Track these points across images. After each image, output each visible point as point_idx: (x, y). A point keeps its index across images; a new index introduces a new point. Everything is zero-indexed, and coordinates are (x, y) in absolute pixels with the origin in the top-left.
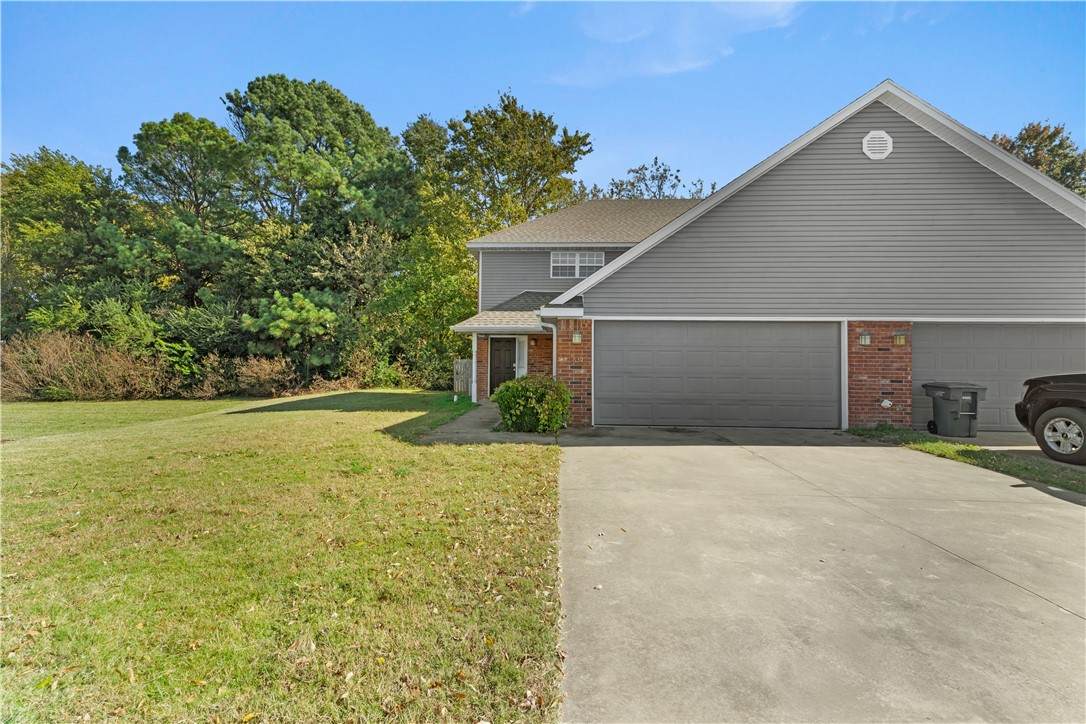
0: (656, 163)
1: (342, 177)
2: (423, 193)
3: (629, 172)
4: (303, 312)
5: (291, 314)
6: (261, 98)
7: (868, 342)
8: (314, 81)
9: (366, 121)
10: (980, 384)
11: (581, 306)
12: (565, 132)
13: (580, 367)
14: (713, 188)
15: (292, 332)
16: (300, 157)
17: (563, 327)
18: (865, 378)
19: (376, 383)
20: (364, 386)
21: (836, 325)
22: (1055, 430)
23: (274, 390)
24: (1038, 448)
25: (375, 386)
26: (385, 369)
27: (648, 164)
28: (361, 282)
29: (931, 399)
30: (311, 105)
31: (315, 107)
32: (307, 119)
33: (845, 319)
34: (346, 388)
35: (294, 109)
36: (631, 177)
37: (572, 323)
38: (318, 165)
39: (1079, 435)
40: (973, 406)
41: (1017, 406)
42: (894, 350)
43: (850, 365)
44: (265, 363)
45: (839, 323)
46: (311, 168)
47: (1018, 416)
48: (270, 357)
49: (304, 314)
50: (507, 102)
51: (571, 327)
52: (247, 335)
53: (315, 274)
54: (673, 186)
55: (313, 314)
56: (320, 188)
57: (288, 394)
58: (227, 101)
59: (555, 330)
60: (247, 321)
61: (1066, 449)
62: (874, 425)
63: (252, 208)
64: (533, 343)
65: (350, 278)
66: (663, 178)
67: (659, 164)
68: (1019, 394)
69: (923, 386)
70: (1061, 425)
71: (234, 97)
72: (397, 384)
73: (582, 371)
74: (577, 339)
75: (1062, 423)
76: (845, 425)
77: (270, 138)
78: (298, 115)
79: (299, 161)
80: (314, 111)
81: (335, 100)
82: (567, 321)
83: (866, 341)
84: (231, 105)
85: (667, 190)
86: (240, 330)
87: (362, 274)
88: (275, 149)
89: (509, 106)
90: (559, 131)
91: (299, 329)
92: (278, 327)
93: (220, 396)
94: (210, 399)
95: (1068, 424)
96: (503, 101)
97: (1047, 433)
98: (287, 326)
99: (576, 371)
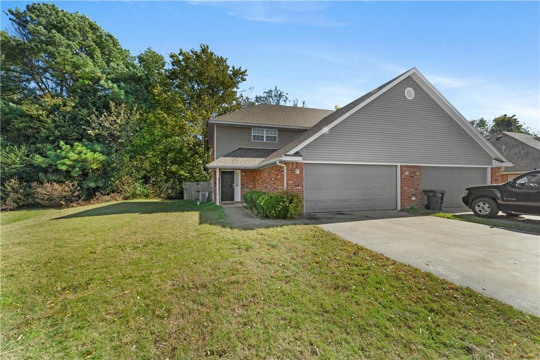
0: (276, 89)
1: (102, 74)
2: (155, 91)
3: (264, 93)
4: (82, 154)
5: (73, 156)
6: (38, 16)
7: (408, 174)
8: (77, 12)
9: (115, 44)
10: (444, 190)
11: (301, 156)
12: (233, 68)
13: (299, 186)
14: (304, 104)
15: (74, 167)
16: (73, 58)
17: (291, 166)
18: (406, 188)
19: (134, 196)
20: (126, 198)
21: (395, 167)
22: (479, 206)
23: (63, 203)
24: (472, 213)
25: (134, 198)
26: (139, 188)
27: (273, 89)
28: (118, 138)
29: (426, 196)
30: (77, 26)
31: (80, 28)
32: (75, 35)
33: (399, 164)
34: (116, 200)
35: (65, 28)
36: (265, 95)
37: (295, 164)
38: (85, 65)
39: (489, 207)
40: (442, 199)
41: (463, 198)
42: (415, 177)
43: (401, 183)
44: (56, 186)
45: (396, 166)
46: (82, 65)
47: (463, 201)
48: (60, 182)
49: (83, 156)
50: (203, 48)
51: (295, 166)
52: (38, 168)
53: (90, 132)
54: (285, 101)
55: (90, 155)
56: (87, 79)
57: (75, 205)
58: (9, 14)
59: (285, 168)
60: (38, 159)
61: (483, 213)
62: (409, 207)
63: (27, 86)
64: (243, 174)
65: (111, 135)
66: (280, 96)
67: (278, 90)
68: (465, 193)
69: (423, 191)
70: (481, 204)
71: (15, 12)
72: (147, 196)
73: (299, 188)
74: (298, 172)
75: (482, 204)
76: (399, 208)
77: (49, 42)
78: (68, 31)
79: (73, 60)
80: (80, 31)
81: (93, 28)
82: (293, 163)
83: (407, 173)
84: (13, 17)
85: (282, 103)
86: (31, 165)
87: (118, 134)
88: (54, 49)
89: (204, 51)
90: (231, 68)
91: (79, 165)
92: (64, 164)
93: (19, 208)
94: (11, 210)
95: (484, 204)
96: (201, 47)
97: (476, 207)
98: (70, 163)
99: (297, 188)
